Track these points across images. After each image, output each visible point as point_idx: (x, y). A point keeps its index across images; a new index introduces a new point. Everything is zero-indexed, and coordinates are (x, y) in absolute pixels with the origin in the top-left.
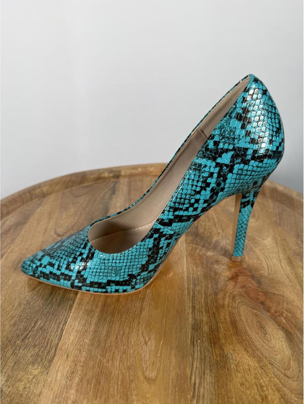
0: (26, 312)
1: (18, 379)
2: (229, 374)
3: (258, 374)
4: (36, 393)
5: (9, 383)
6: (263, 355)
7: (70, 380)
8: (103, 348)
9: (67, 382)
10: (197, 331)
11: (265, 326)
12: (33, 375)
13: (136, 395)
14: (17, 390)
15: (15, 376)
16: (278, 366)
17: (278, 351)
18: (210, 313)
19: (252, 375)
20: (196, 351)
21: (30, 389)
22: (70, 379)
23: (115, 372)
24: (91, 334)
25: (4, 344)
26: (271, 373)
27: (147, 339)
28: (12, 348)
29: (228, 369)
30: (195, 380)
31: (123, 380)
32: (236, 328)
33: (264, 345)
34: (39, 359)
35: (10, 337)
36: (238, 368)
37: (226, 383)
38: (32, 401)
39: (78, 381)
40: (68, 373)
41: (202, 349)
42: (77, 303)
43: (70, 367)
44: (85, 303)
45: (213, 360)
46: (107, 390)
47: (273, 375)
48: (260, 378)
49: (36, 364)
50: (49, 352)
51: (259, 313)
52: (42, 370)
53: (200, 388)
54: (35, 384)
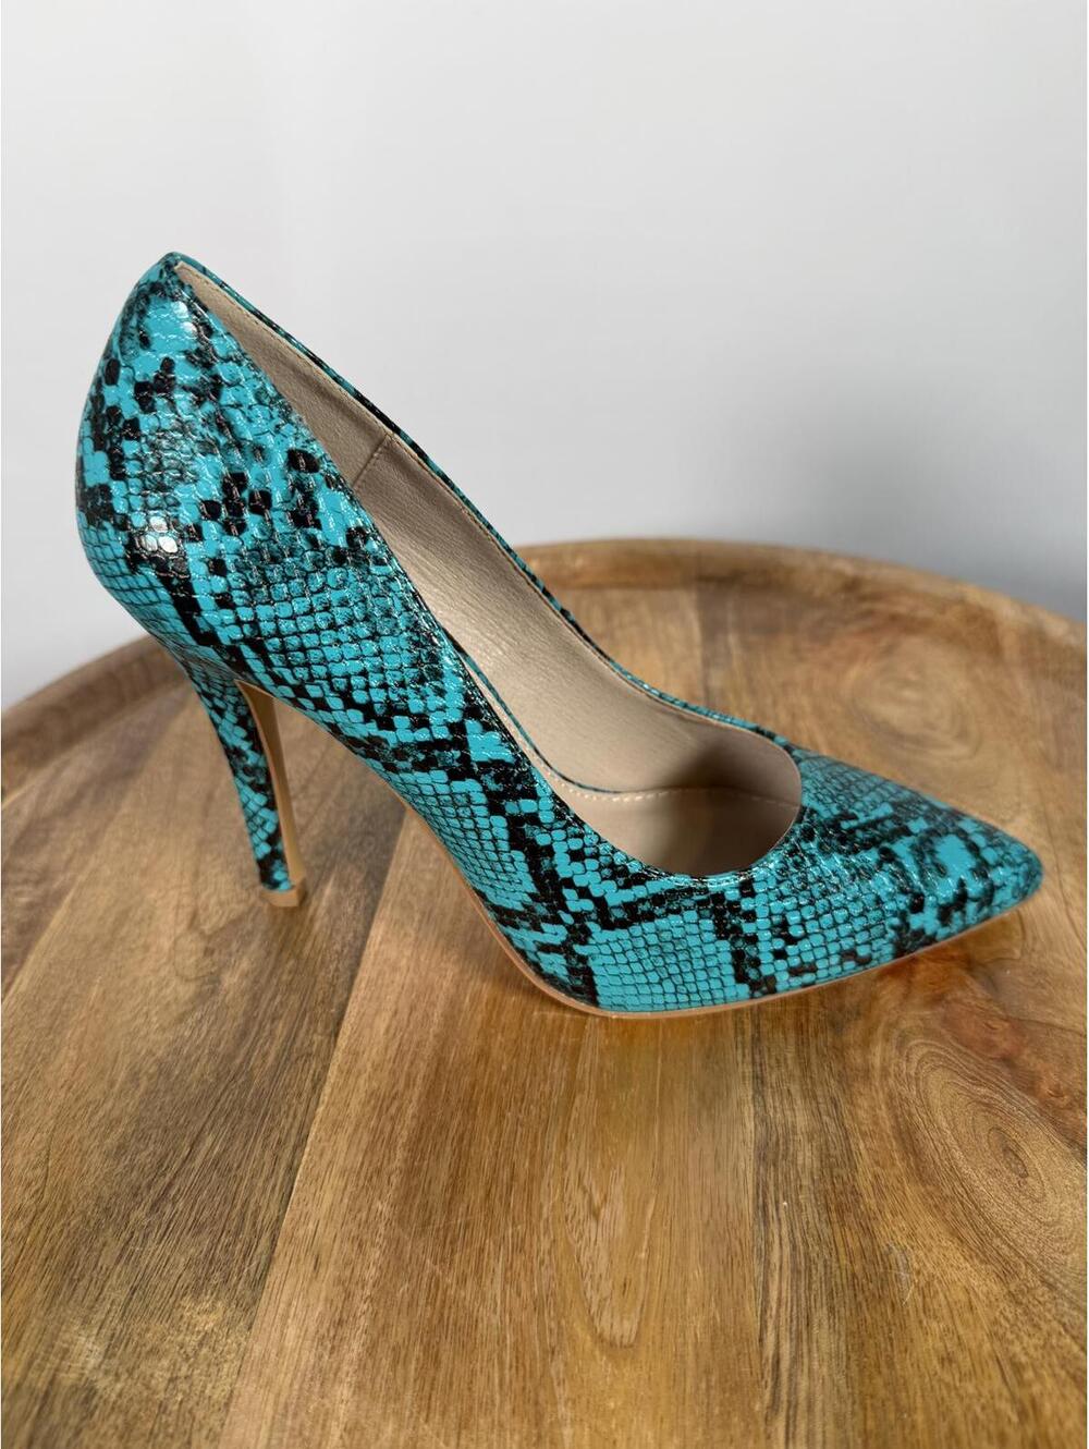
0: (159, 1103)
1: (148, 1348)
2: (897, 1321)
3: (1003, 1321)
4: (215, 1397)
5: (115, 1361)
6: (1017, 1254)
7: (333, 1348)
8: (441, 1233)
9: (321, 1357)
10: (775, 1165)
11: (1022, 1144)
12: (199, 1332)
13: (570, 1404)
14: (148, 1387)
15: (136, 1339)
16: (1074, 1292)
17: (1071, 1235)
18: (821, 1100)
19: (982, 1327)
20: (777, 1241)
21: (192, 1384)
22: (330, 1346)
23: (489, 1319)
24: (394, 1180)
25: (88, 1222)
26: (1049, 1316)
27: (597, 1198)
28: (117, 1235)
29: (893, 1305)
30: (778, 1345)
31: (520, 1349)
32: (915, 1154)
33: (1020, 1215)
34: (217, 1274)
35: (106, 1192)
36: (928, 1299)
37: (887, 1356)
38: (201, 1427)
39: (359, 1354)
40: (322, 1323)
41: (798, 1234)
42: (340, 1070)
43: (329, 1301)
44: (369, 1065)
45: (838, 1273)
46: (464, 1386)
47: (1055, 1324)
48: (1010, 1336)
49: (206, 1294)
50: (250, 1247)
51: (996, 1096)
52: (229, 1314)
53: (796, 1377)
54: (209, 1365)
